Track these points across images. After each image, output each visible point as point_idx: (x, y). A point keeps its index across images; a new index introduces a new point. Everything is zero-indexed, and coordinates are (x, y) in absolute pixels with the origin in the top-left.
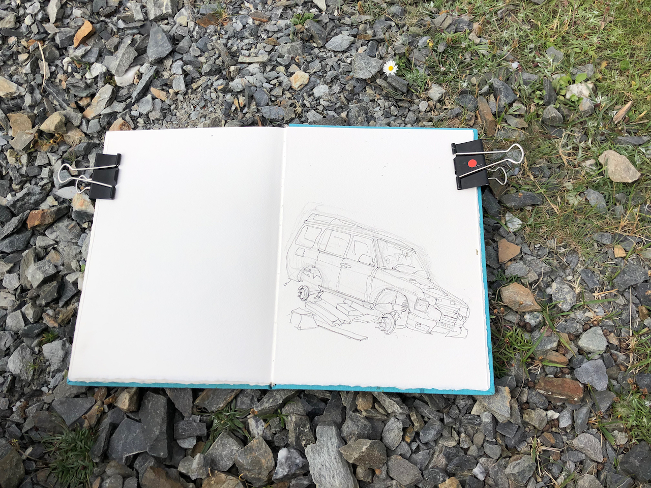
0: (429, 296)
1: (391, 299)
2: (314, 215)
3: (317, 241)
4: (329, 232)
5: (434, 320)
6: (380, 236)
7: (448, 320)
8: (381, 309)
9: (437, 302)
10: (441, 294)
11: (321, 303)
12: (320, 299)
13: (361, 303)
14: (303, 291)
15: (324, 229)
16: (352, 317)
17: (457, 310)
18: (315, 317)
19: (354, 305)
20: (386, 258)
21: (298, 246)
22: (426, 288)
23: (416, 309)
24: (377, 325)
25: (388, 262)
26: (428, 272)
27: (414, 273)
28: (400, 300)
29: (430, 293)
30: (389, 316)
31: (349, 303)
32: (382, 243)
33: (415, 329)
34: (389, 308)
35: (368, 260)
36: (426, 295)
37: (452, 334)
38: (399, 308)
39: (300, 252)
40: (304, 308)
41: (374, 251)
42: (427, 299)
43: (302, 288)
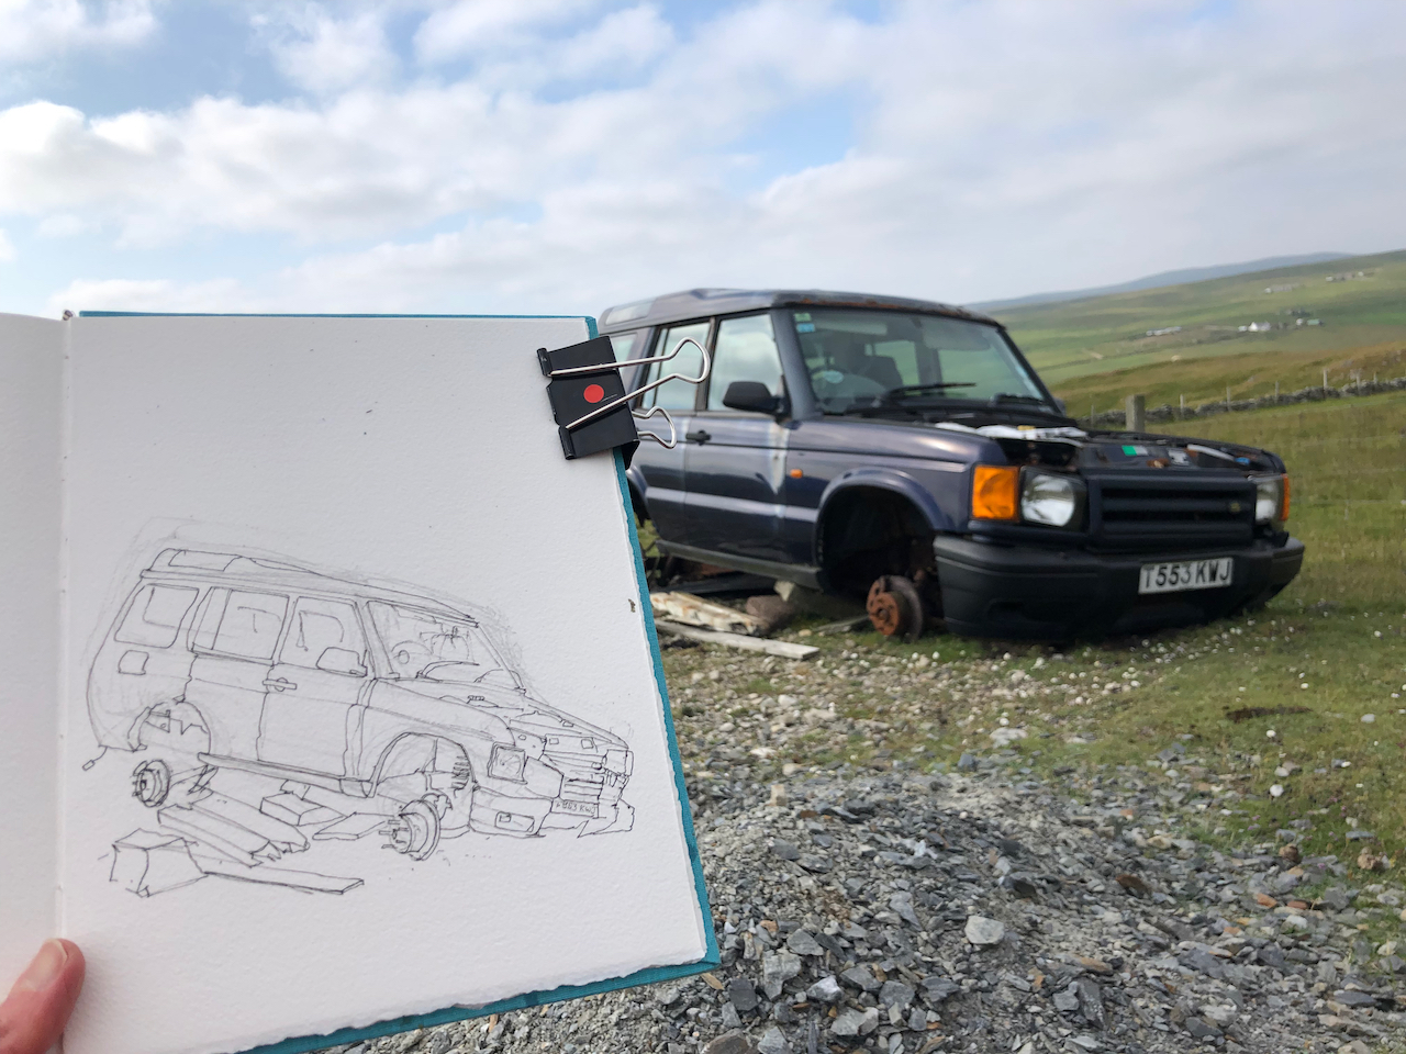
0: (524, 735)
1: (420, 760)
2: (172, 553)
3: (186, 624)
4: (220, 595)
5: (544, 798)
6: (374, 593)
7: (580, 791)
8: (394, 794)
9: (548, 747)
10: (556, 723)
11: (211, 803)
12: (206, 793)
13: (334, 784)
14: (148, 776)
15: (204, 588)
16: (309, 831)
17: (599, 760)
18: (193, 849)
19: (314, 794)
20: (397, 650)
21: (123, 648)
22: (513, 714)
23: (494, 777)
24: (387, 840)
25: (403, 658)
26: (514, 673)
27: (479, 680)
28: (448, 759)
29: (526, 728)
30: (421, 808)
31: (299, 789)
32: (381, 612)
33: (496, 831)
34: (417, 786)
35: (347, 662)
36: (516, 735)
37: (594, 825)
38: (444, 782)
39: (132, 663)
40: (155, 827)
41: (360, 636)
42: (520, 744)
43: (145, 769)
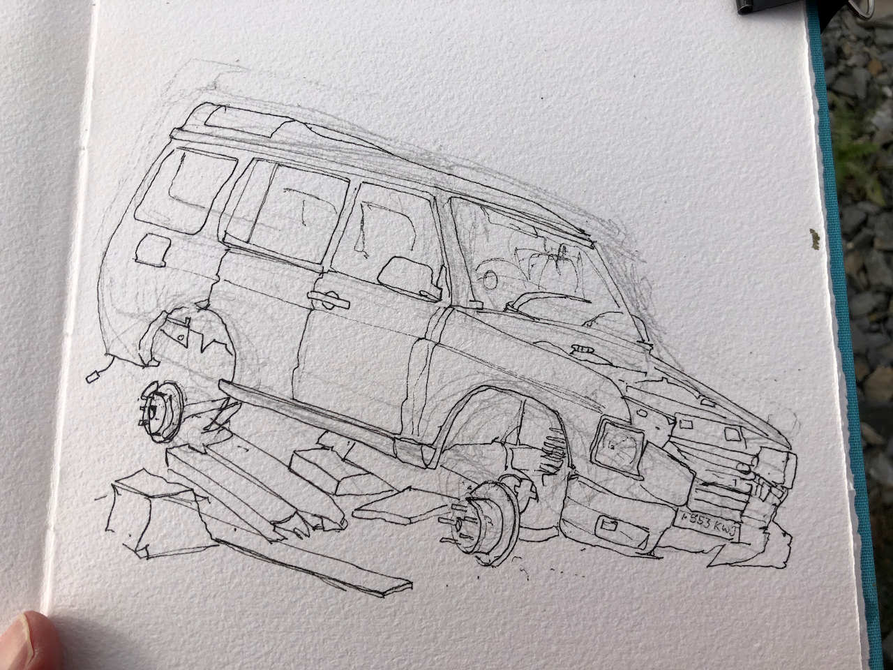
0: (646, 410)
1: (501, 426)
2: (210, 108)
3: (219, 205)
4: (263, 169)
5: (666, 504)
6: (459, 185)
7: (717, 501)
8: (464, 468)
9: (677, 432)
10: (692, 399)
11: (225, 449)
12: (226, 434)
13: (386, 444)
14: (159, 402)
15: (244, 158)
16: (349, 504)
17: (748, 459)
18: (205, 507)
19: (361, 455)
20: (482, 270)
21: (146, 228)
22: (632, 378)
23: (599, 464)
24: (447, 531)
25: (490, 282)
26: (639, 319)
27: (589, 323)
28: (537, 430)
29: (650, 401)
30: (496, 493)
31: (341, 445)
32: (467, 213)
33: (594, 540)
34: (494, 460)
35: (416, 279)
36: (634, 408)
37: (732, 552)
38: (529, 461)
39: (152, 251)
40: (163, 471)
41: (436, 244)
42: (637, 421)
43: (155, 392)
